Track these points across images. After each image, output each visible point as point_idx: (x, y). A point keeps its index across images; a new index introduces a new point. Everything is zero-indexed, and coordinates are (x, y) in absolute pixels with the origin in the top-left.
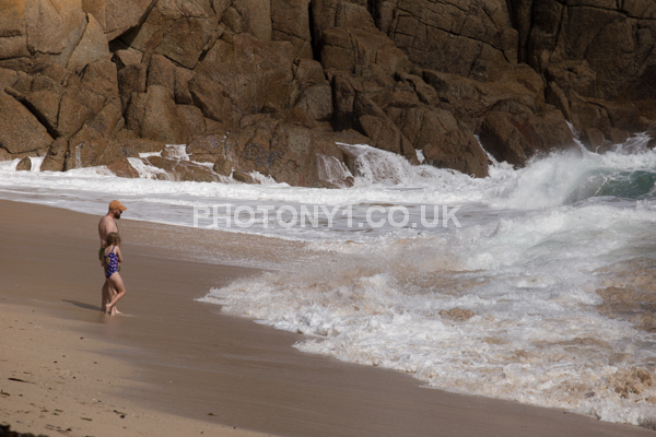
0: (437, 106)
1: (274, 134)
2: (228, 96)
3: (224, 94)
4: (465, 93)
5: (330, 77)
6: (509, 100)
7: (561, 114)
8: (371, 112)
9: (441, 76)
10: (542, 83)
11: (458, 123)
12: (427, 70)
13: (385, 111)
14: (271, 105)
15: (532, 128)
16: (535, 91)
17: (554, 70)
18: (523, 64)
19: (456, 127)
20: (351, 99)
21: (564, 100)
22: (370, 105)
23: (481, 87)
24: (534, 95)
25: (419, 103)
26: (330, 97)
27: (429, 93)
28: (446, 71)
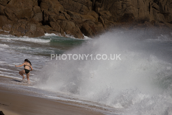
0: (70, 20)
1: (27, 25)
2: (14, 14)
3: (13, 13)
4: (78, 18)
5: (42, 11)
6: (89, 20)
7: (102, 25)
8: (53, 21)
9: (72, 12)
10: (98, 16)
11: (75, 25)
12: (68, 11)
13: (57, 21)
14: (26, 17)
15: (94, 28)
16: (96, 18)
17: (101, 13)
18: (93, 11)
19: (75, 26)
20: (48, 17)
21: (103, 21)
22: (53, 19)
23: (82, 16)
24: (95, 19)
25: (66, 19)
26: (42, 16)
27: (68, 17)
28: (73, 11)
